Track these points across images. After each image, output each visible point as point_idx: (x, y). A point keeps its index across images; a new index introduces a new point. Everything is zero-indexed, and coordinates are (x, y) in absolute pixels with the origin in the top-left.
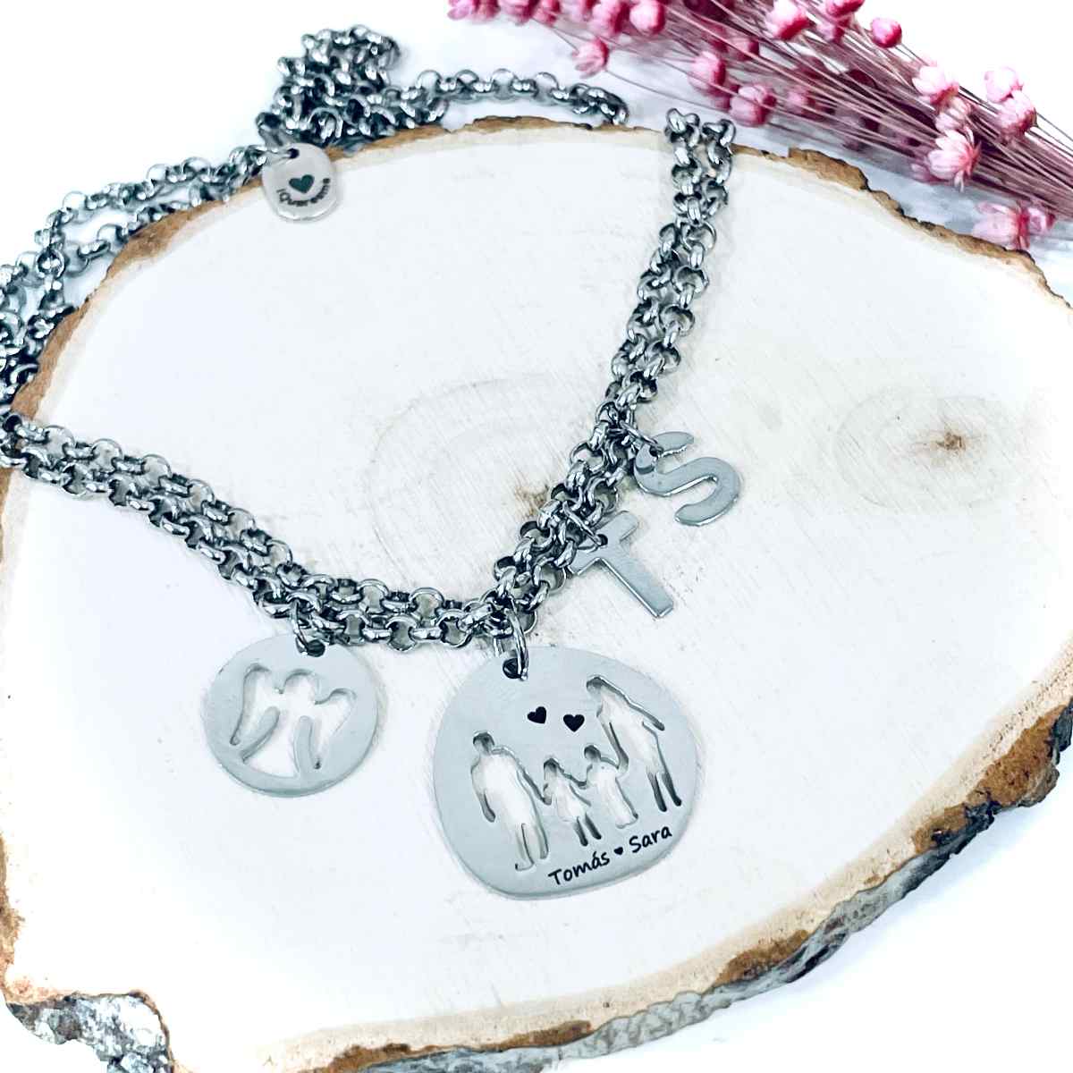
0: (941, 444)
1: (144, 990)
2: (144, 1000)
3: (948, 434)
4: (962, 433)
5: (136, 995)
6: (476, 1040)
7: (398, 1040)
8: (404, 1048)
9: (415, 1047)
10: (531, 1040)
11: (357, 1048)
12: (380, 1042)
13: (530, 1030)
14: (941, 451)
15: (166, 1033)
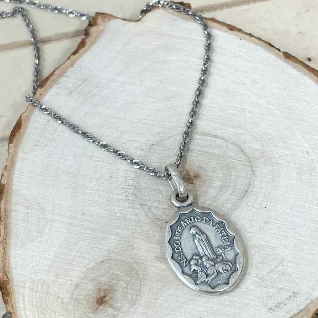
0: (104, 297)
3: (106, 303)
4: (101, 307)
8: (74, 54)
11: (84, 47)
12: (80, 52)
13: (52, 78)
14: (102, 294)
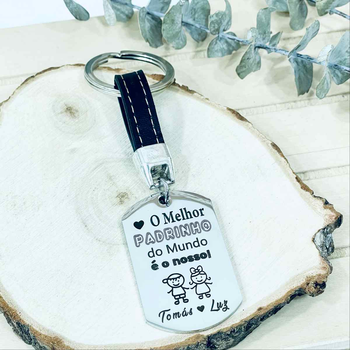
1: (311, 239)
2: (314, 239)
5: (313, 241)
6: (287, 164)
7: (295, 180)
8: (297, 178)
9: (296, 176)
10: (281, 154)
11: (301, 188)
12: (298, 183)
13: (279, 155)
15: (319, 231)
